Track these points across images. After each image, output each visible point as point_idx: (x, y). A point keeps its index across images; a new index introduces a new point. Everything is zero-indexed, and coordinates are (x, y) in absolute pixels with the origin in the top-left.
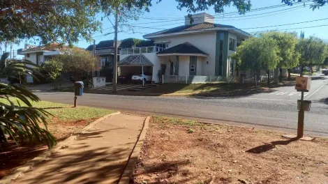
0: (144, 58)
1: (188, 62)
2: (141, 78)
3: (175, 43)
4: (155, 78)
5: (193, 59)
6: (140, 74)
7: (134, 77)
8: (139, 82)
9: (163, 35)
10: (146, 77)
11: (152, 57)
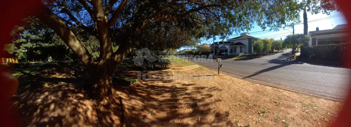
0: (225, 47)
1: (239, 48)
2: (224, 54)
3: (236, 42)
4: (229, 53)
5: (241, 47)
6: (223, 52)
7: (222, 53)
8: (223, 55)
9: (233, 40)
10: (226, 53)
11: (227, 47)
